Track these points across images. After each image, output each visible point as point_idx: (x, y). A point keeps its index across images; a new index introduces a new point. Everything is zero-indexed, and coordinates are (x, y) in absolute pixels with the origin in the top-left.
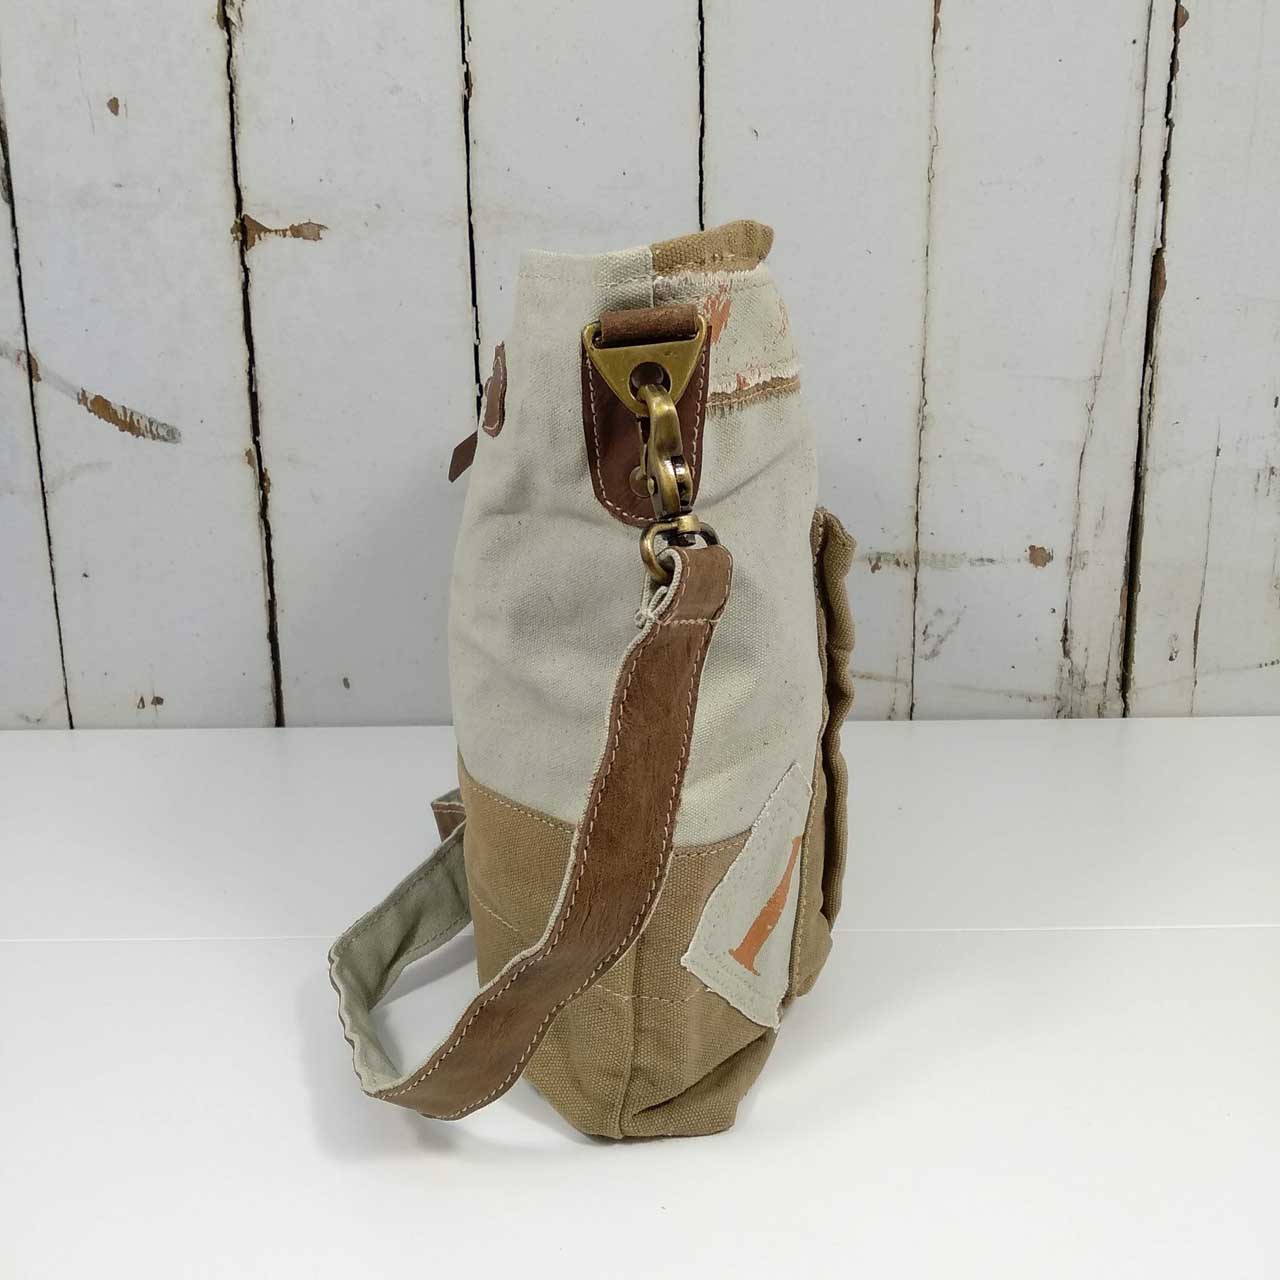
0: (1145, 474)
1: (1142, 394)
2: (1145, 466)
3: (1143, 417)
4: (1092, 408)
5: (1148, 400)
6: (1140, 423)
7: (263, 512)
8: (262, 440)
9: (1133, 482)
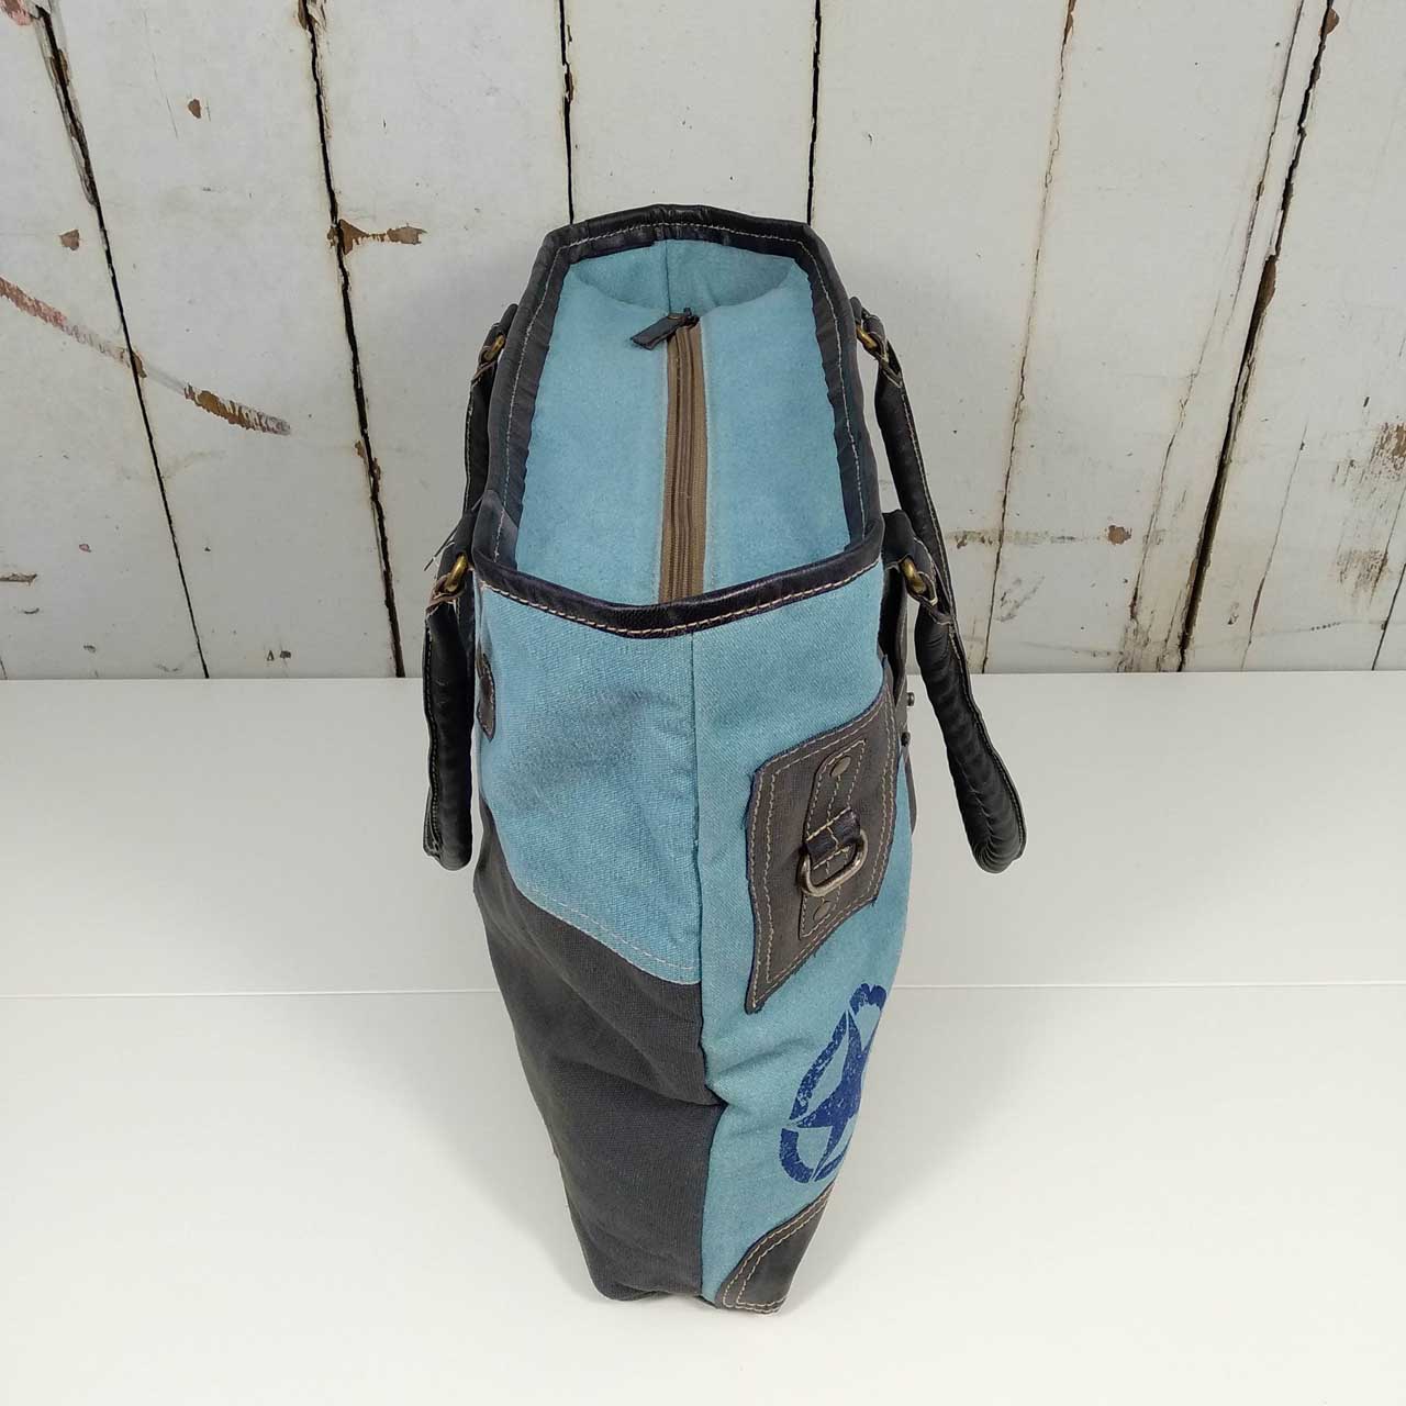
0: (1228, 465)
1: (1236, 391)
2: (1230, 458)
3: (1234, 413)
4: (1185, 404)
5: (1241, 399)
6: (1231, 416)
7: (374, 497)
8: (370, 431)
9: (1216, 469)
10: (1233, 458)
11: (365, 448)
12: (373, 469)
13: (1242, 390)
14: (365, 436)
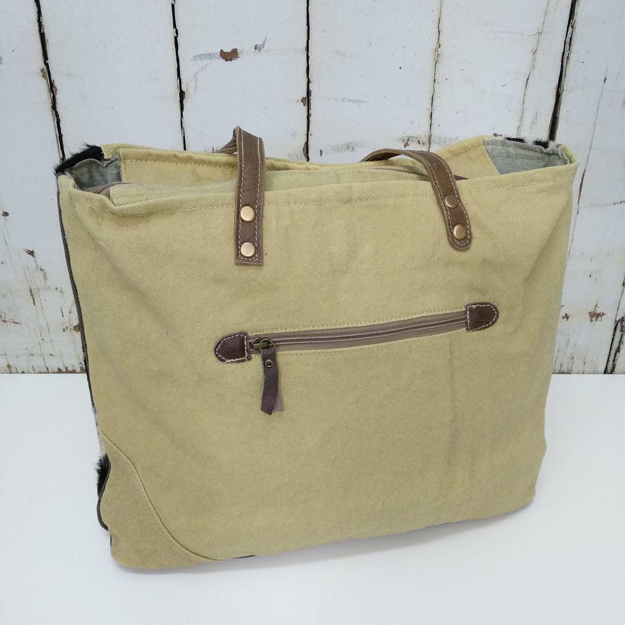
0: (562, 92)
1: (565, 45)
2: (563, 88)
3: (565, 58)
4: (535, 52)
5: (568, 48)
6: (562, 62)
7: (54, 107)
8: (49, 62)
9: (555, 97)
10: (565, 89)
11: (47, 73)
12: (52, 88)
13: (568, 43)
14: (47, 65)
